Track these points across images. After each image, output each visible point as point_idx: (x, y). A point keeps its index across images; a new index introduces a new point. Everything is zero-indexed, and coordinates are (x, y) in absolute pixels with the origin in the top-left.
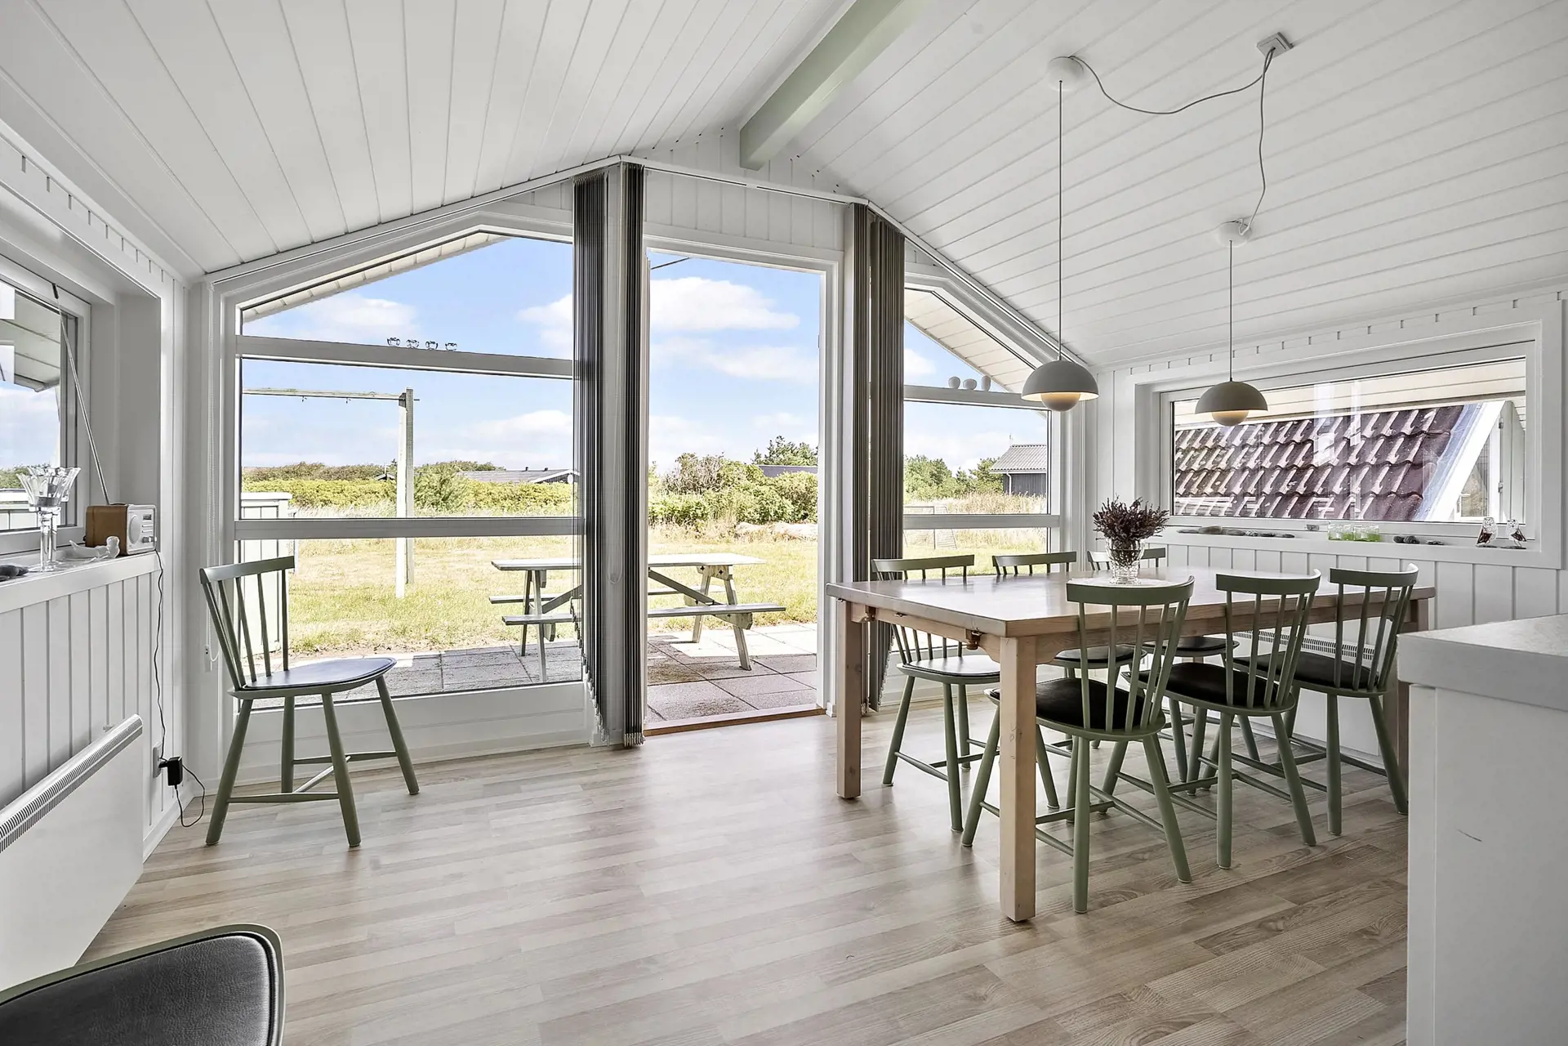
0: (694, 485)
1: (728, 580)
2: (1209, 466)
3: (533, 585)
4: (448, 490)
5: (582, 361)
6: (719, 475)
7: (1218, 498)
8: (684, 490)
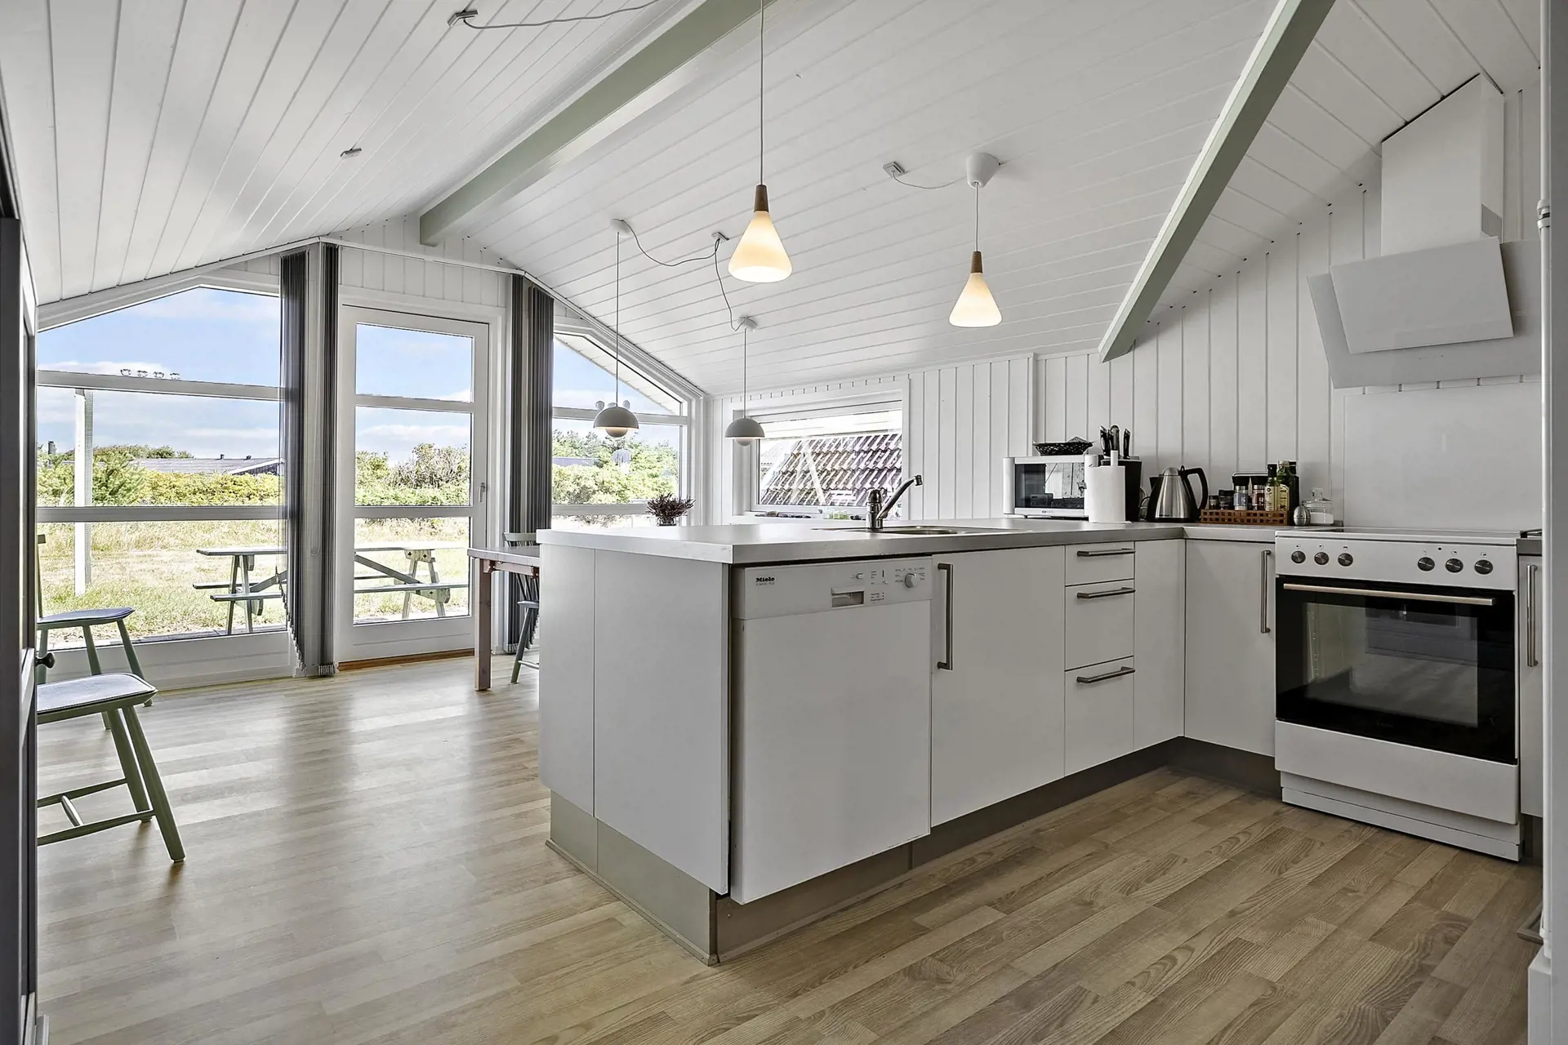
0: (431, 478)
1: (431, 562)
2: (871, 466)
3: (240, 571)
4: (117, 483)
5: (287, 389)
6: (460, 467)
8: (419, 483)
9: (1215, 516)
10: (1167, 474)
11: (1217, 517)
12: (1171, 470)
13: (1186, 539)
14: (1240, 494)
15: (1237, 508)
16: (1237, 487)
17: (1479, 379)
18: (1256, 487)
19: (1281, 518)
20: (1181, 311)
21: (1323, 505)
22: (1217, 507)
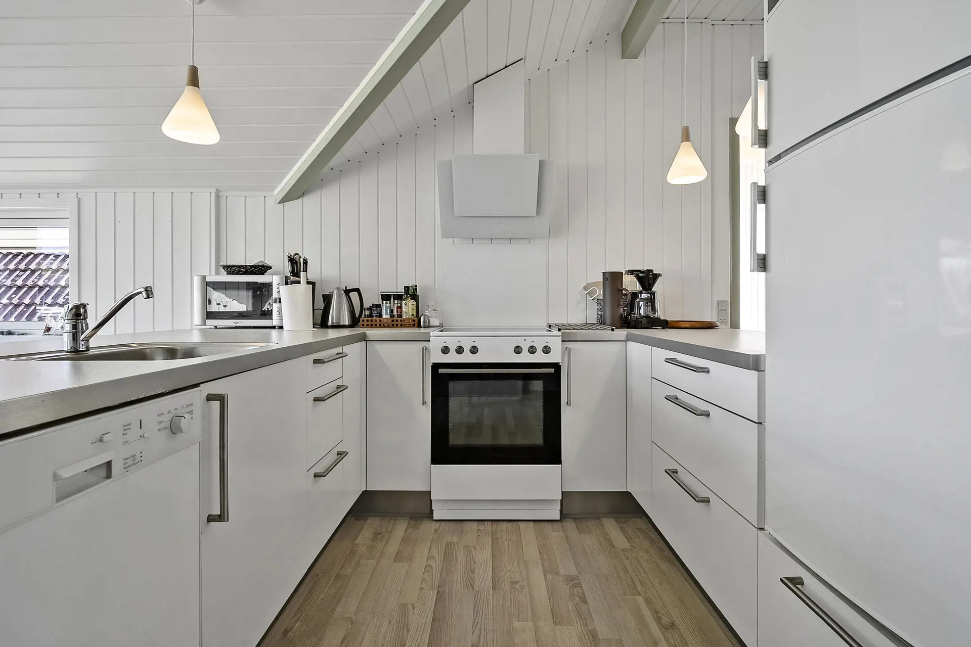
7: (45, 307)
9: (370, 323)
10: (335, 291)
11: (372, 323)
12: (338, 289)
13: (367, 341)
14: (386, 306)
15: (384, 316)
16: (384, 302)
17: (492, 239)
18: (396, 301)
19: (414, 323)
20: (340, 174)
21: (433, 313)
22: (371, 316)
